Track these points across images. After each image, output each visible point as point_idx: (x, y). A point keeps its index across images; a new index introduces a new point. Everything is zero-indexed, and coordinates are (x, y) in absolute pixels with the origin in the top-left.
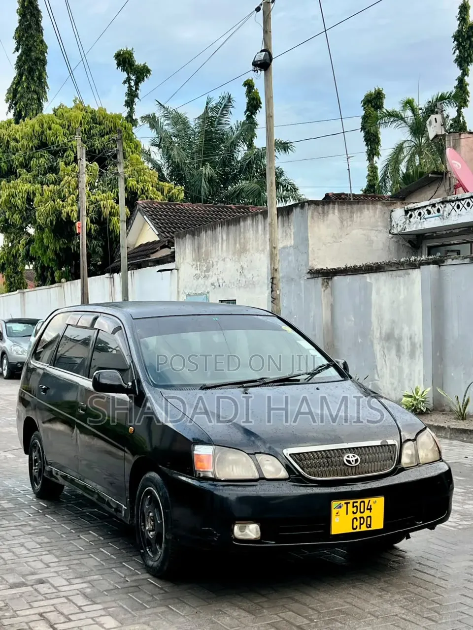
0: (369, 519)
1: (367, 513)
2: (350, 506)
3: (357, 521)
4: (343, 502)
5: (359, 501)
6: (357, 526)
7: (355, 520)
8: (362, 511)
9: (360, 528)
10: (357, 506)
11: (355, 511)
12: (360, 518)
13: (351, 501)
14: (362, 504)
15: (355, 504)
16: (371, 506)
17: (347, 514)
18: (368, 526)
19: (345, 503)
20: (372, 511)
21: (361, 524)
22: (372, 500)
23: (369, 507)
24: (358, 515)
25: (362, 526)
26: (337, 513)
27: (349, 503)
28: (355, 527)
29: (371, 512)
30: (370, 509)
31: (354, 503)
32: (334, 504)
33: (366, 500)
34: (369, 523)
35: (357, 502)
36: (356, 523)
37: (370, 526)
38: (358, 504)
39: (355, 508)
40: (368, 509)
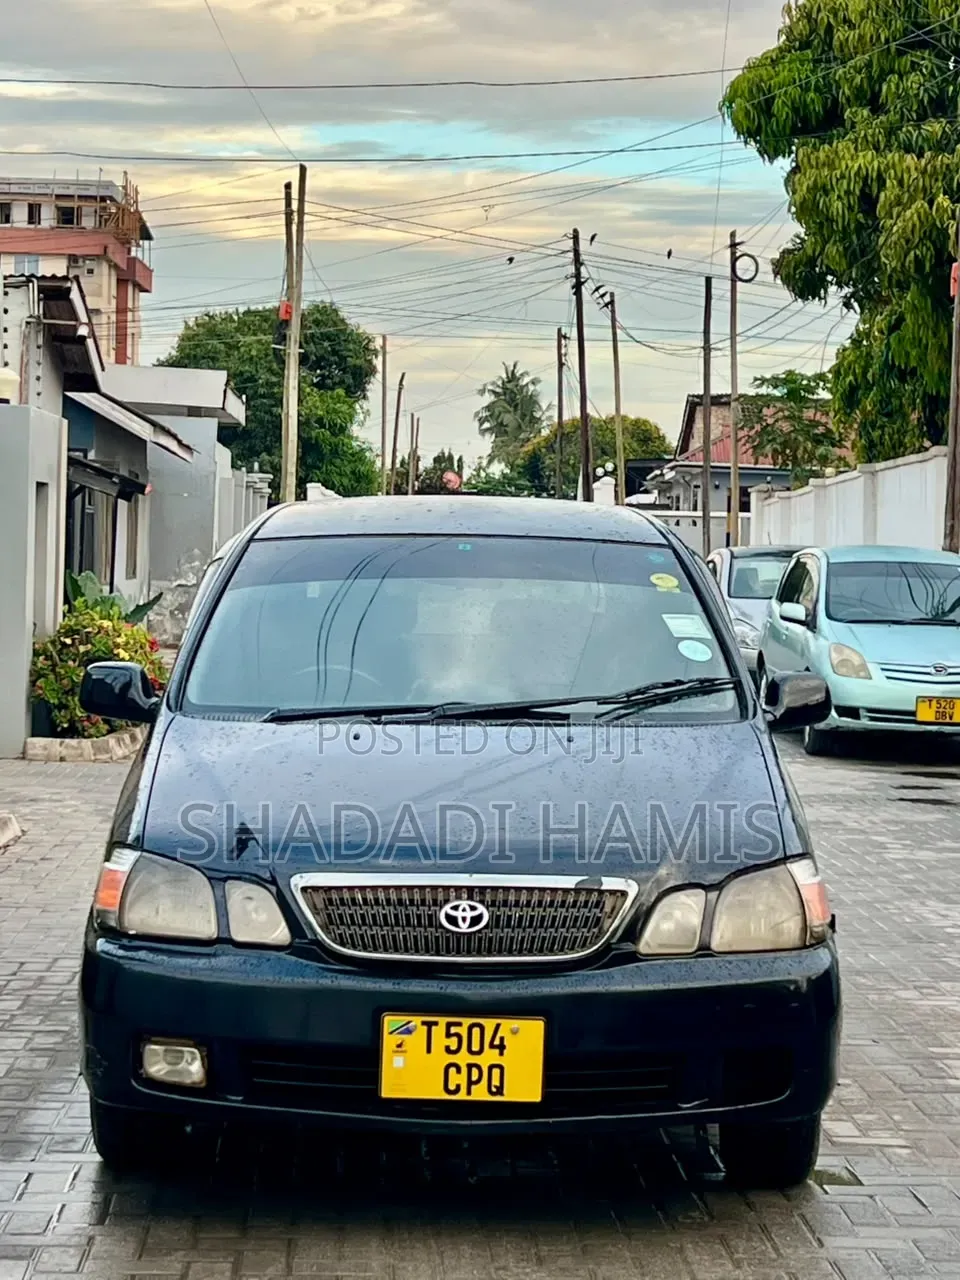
0: (496, 1072)
1: (490, 1057)
2: (439, 1032)
3: (459, 1070)
4: (416, 1021)
5: (467, 1022)
6: (458, 1087)
7: (453, 1070)
8: (476, 1047)
9: (469, 1092)
10: (459, 1036)
11: (454, 1047)
12: (470, 1066)
13: (443, 1021)
14: (476, 1031)
15: (453, 1030)
16: (502, 1039)
17: (429, 1050)
18: (494, 1090)
19: (424, 1023)
20: (505, 1052)
21: (470, 1083)
22: (507, 1025)
23: (497, 1042)
24: (463, 1058)
25: (473, 1087)
26: (399, 1046)
27: (436, 1024)
28: (452, 1087)
29: (501, 1054)
30: (502, 1048)
31: (449, 1025)
32: (390, 1021)
33: (489, 1024)
34: (496, 1082)
35: (459, 1024)
36: (455, 1079)
37: (500, 1091)
38: (463, 1030)
39: (455, 1040)
40: (492, 1046)
